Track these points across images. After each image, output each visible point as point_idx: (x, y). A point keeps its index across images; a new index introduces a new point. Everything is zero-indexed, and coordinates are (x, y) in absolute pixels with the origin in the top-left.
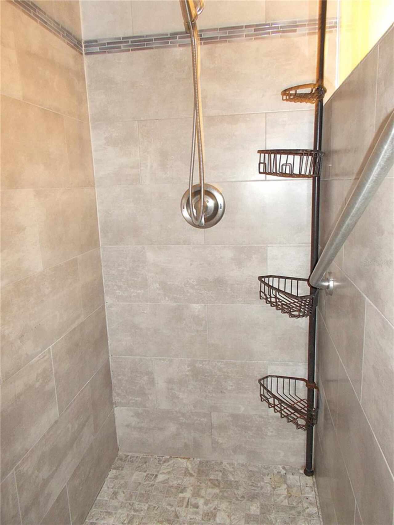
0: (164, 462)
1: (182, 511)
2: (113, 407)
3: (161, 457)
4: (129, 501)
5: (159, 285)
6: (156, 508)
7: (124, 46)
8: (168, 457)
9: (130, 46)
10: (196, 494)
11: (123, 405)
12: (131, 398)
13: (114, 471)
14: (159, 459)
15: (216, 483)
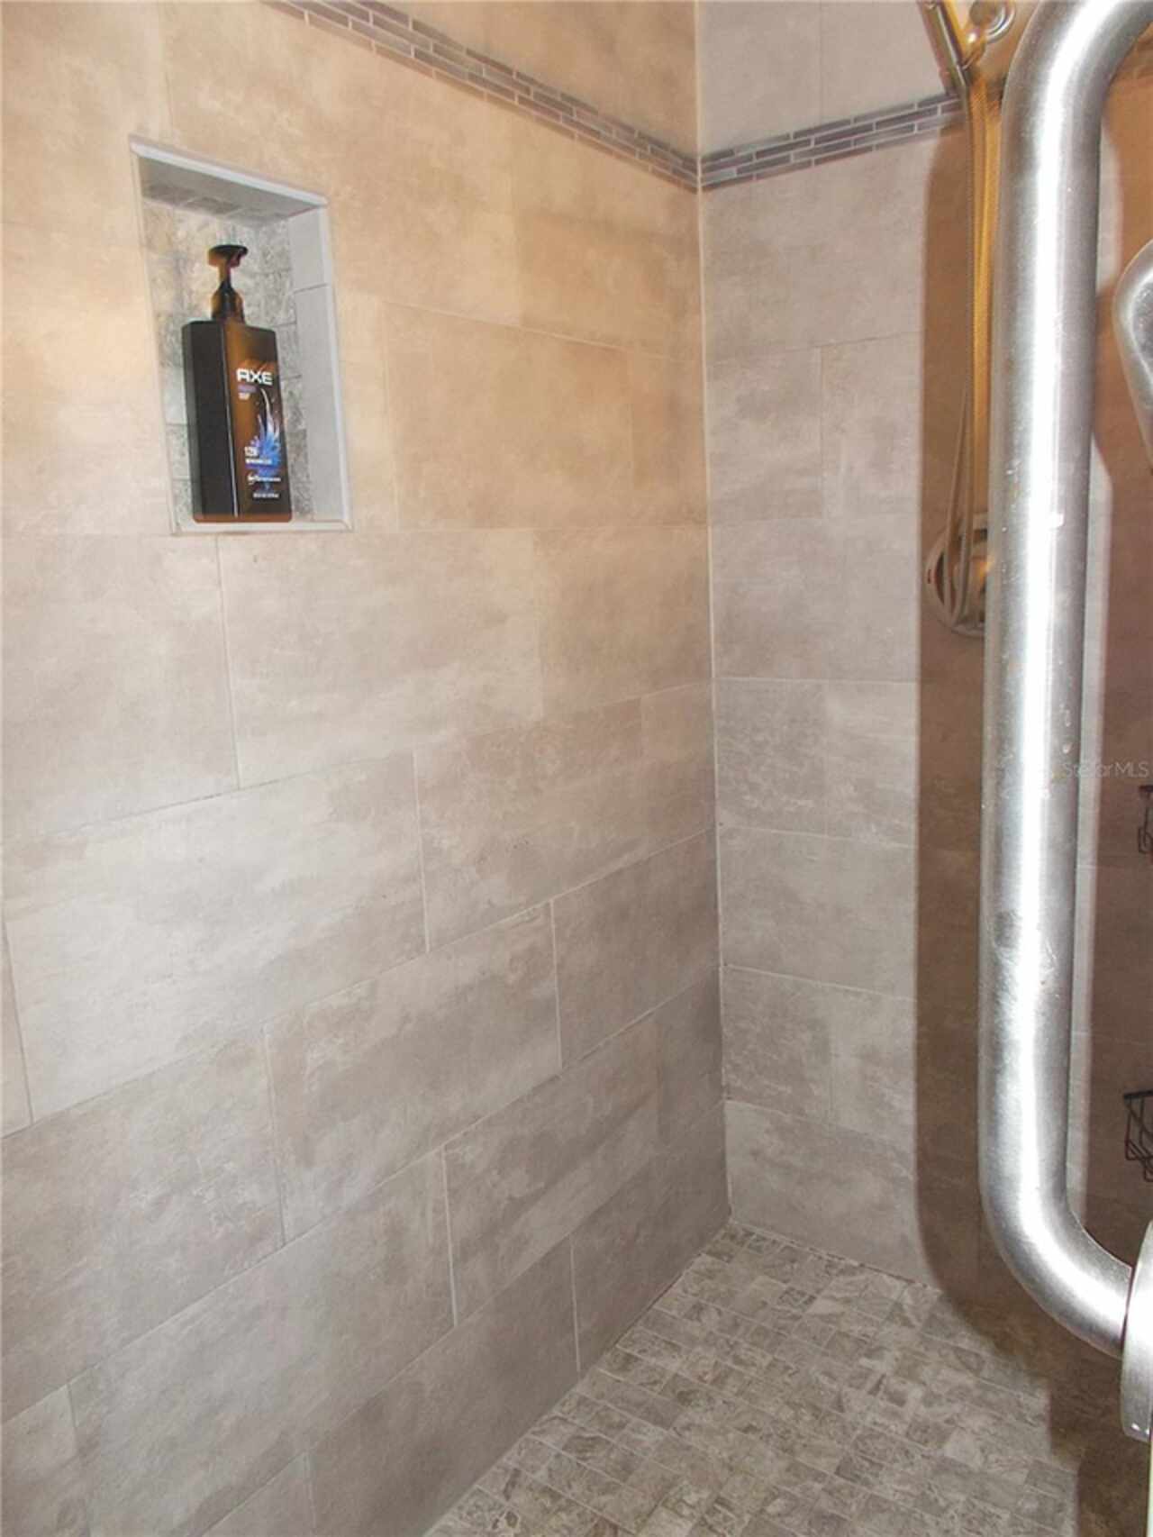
0: (842, 1272)
1: (857, 1400)
2: (720, 1098)
3: (836, 1260)
4: (728, 1336)
5: (855, 790)
6: (790, 1371)
7: (797, 156)
8: (856, 1264)
9: (813, 152)
10: (908, 1371)
11: (748, 1098)
12: (766, 1082)
13: (709, 1259)
14: (829, 1261)
15: (972, 1359)
